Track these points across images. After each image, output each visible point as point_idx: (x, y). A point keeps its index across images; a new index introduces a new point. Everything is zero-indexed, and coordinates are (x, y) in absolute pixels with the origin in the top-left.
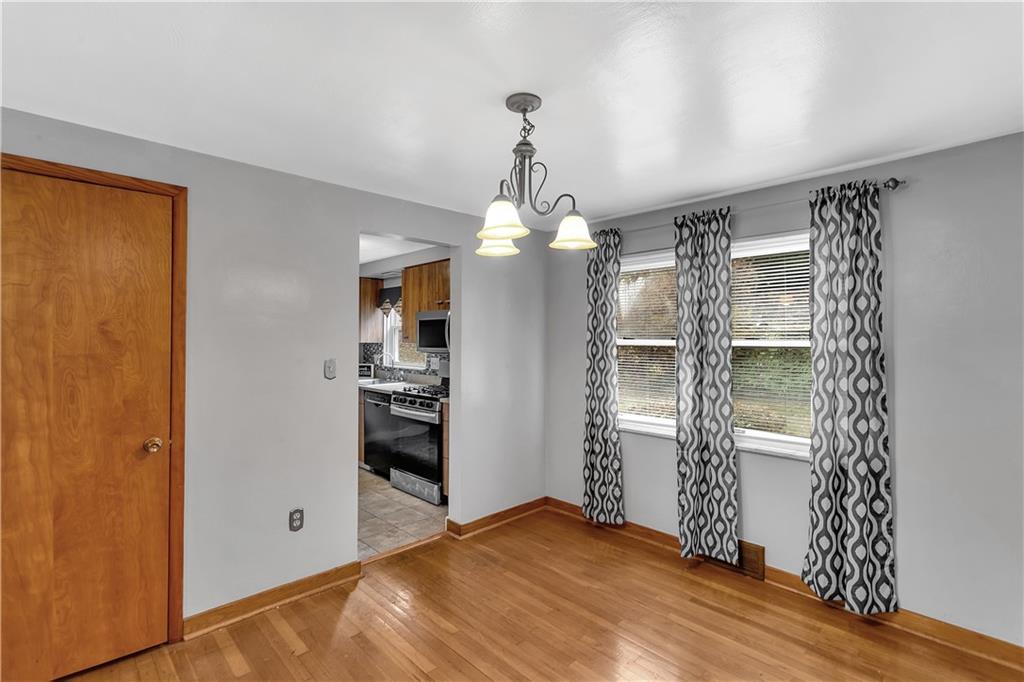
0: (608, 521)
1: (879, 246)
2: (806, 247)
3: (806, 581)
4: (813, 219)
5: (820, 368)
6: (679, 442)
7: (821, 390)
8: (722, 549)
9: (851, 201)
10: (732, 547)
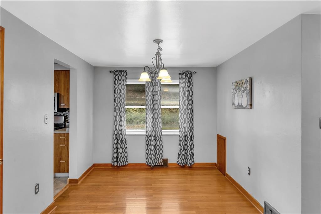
0: (123, 165)
1: (192, 85)
2: (179, 83)
3: (178, 163)
4: (180, 77)
5: (182, 113)
6: (146, 135)
7: (183, 118)
8: (159, 162)
9: (187, 75)
10: (162, 161)
